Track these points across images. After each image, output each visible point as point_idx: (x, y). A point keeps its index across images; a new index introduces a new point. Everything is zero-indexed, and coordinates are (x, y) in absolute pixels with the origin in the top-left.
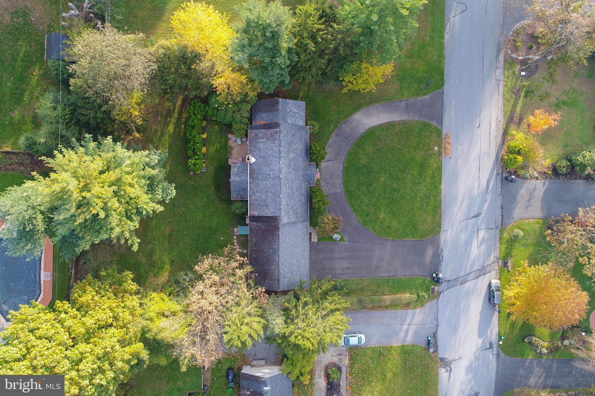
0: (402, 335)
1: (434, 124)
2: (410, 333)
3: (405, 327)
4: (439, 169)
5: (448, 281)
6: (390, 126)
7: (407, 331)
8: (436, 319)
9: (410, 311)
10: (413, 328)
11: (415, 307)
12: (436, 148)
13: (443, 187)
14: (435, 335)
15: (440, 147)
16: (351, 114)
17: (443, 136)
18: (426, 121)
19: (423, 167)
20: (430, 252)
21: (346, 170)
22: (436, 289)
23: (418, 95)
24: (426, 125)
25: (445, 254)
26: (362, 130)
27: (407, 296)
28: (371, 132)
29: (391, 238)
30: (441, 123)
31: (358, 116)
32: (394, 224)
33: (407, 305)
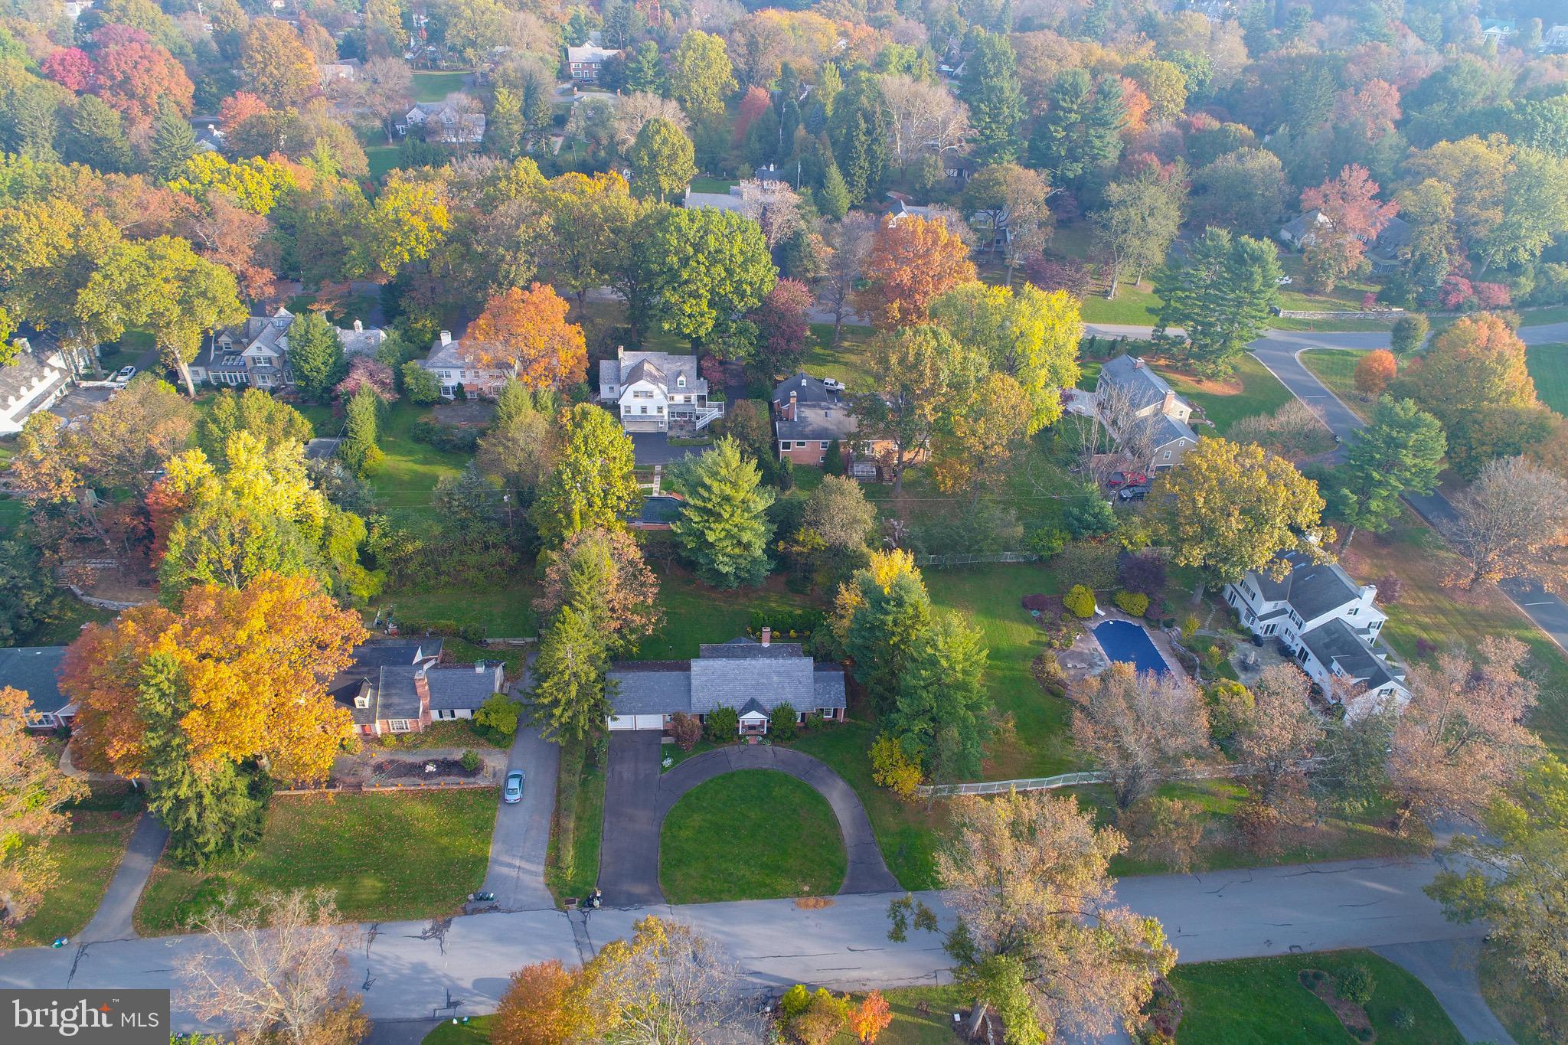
0: (507, 859)
1: (846, 881)
2: (505, 870)
3: (517, 863)
4: (773, 894)
5: (585, 922)
6: (834, 823)
7: (510, 865)
8: (521, 910)
9: (541, 869)
10: (514, 873)
11: (547, 875)
12: (806, 888)
13: (746, 903)
14: (495, 909)
15: (809, 894)
16: (843, 778)
17: (829, 897)
18: (848, 871)
19: (776, 869)
20: (640, 889)
21: (765, 772)
22: (574, 906)
23: (886, 857)
24: (842, 871)
25: (634, 915)
26: (823, 790)
27: (569, 856)
28: (822, 801)
29: (662, 830)
30: (847, 892)
31: (841, 784)
32: (684, 834)
33: (554, 862)
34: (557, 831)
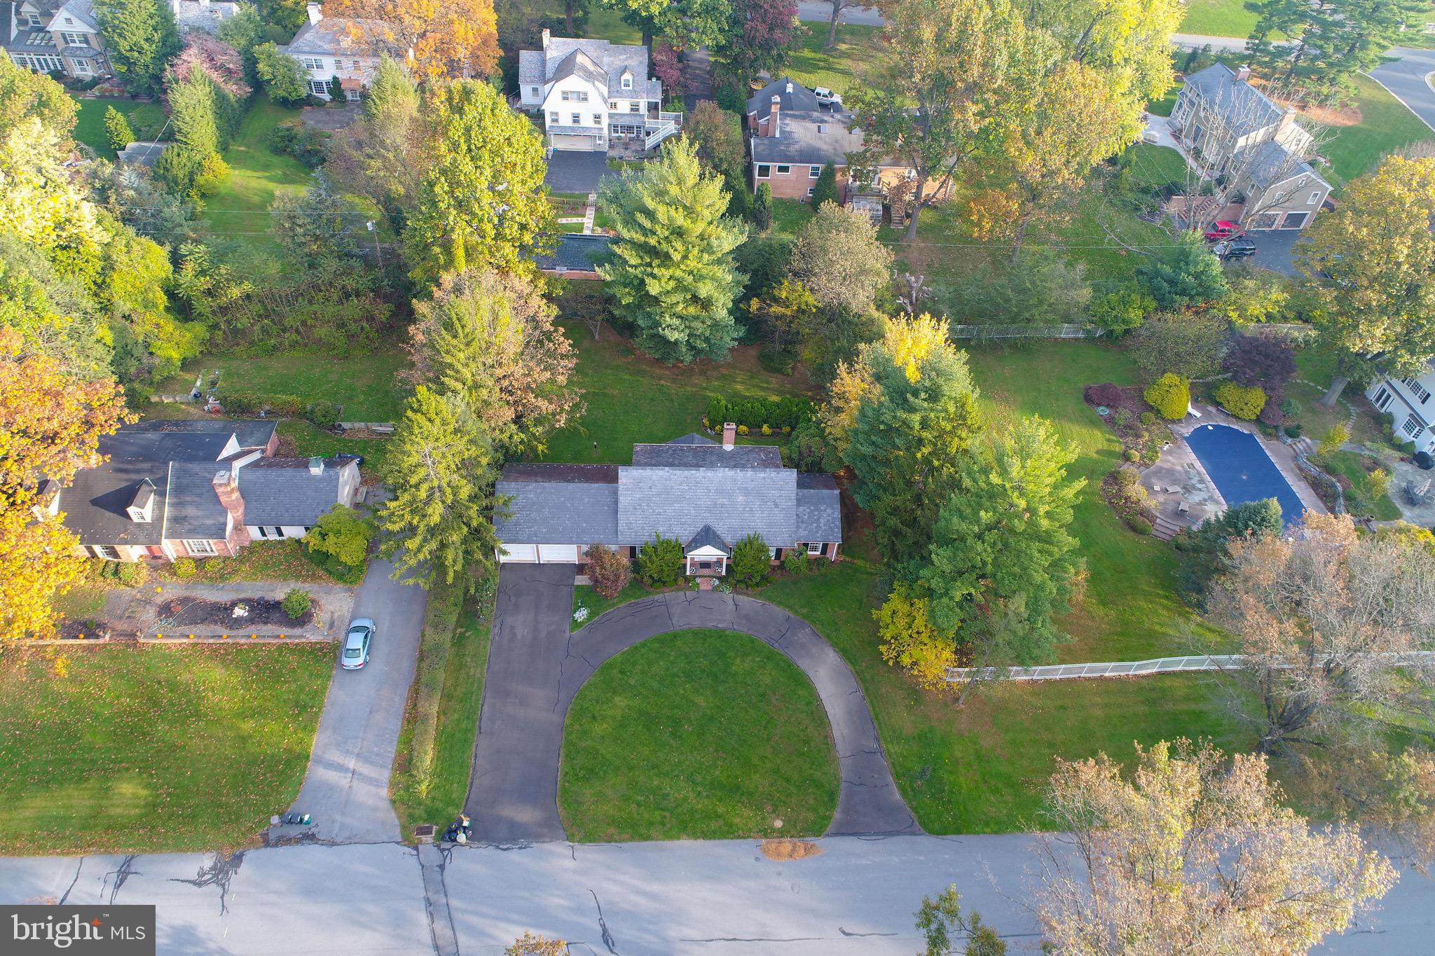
0: (335, 756)
1: (837, 815)
2: (331, 776)
3: (351, 764)
4: (728, 832)
5: (442, 867)
6: (819, 717)
7: (341, 768)
8: (350, 841)
9: (385, 775)
10: (342, 780)
11: (393, 785)
12: (778, 824)
13: (687, 846)
14: (310, 838)
15: (782, 833)
16: (834, 645)
17: (810, 840)
18: (841, 797)
19: (733, 790)
20: (525, 815)
21: (720, 634)
22: (428, 839)
23: (898, 776)
24: (832, 796)
25: (516, 858)
26: (804, 664)
27: (427, 758)
28: (802, 681)
29: (567, 721)
30: (840, 833)
31: (831, 656)
32: (599, 729)
33: (405, 765)
34: (413, 718)
